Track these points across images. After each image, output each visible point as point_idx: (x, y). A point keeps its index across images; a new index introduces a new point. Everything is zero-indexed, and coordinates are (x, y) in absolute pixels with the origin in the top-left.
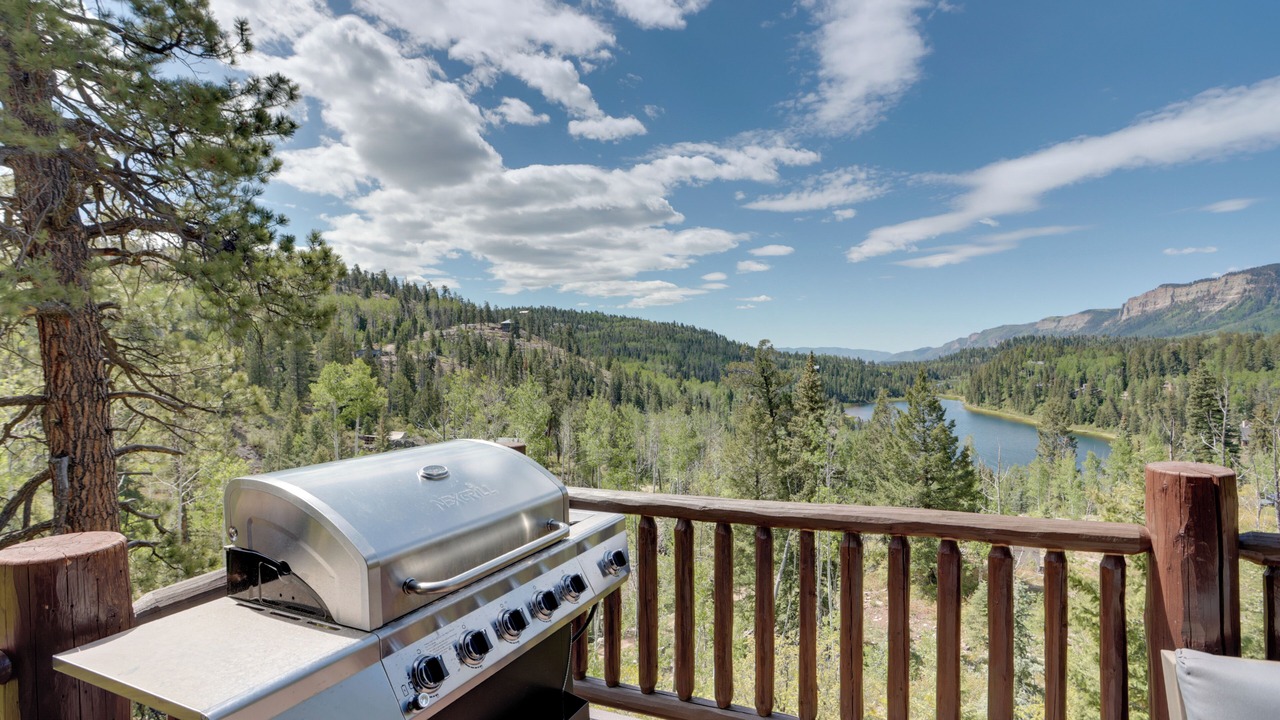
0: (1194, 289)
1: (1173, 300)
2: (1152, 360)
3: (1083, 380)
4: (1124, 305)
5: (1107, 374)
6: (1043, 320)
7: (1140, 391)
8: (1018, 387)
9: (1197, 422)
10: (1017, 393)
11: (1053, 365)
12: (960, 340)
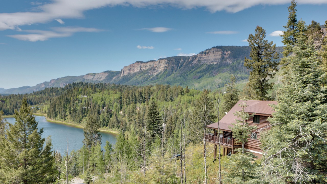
0: (148, 64)
1: (140, 69)
2: (132, 96)
3: (104, 106)
4: (122, 69)
5: (114, 102)
6: (87, 75)
7: (127, 110)
8: (74, 109)
10: (74, 112)
11: (91, 97)
12: (45, 83)
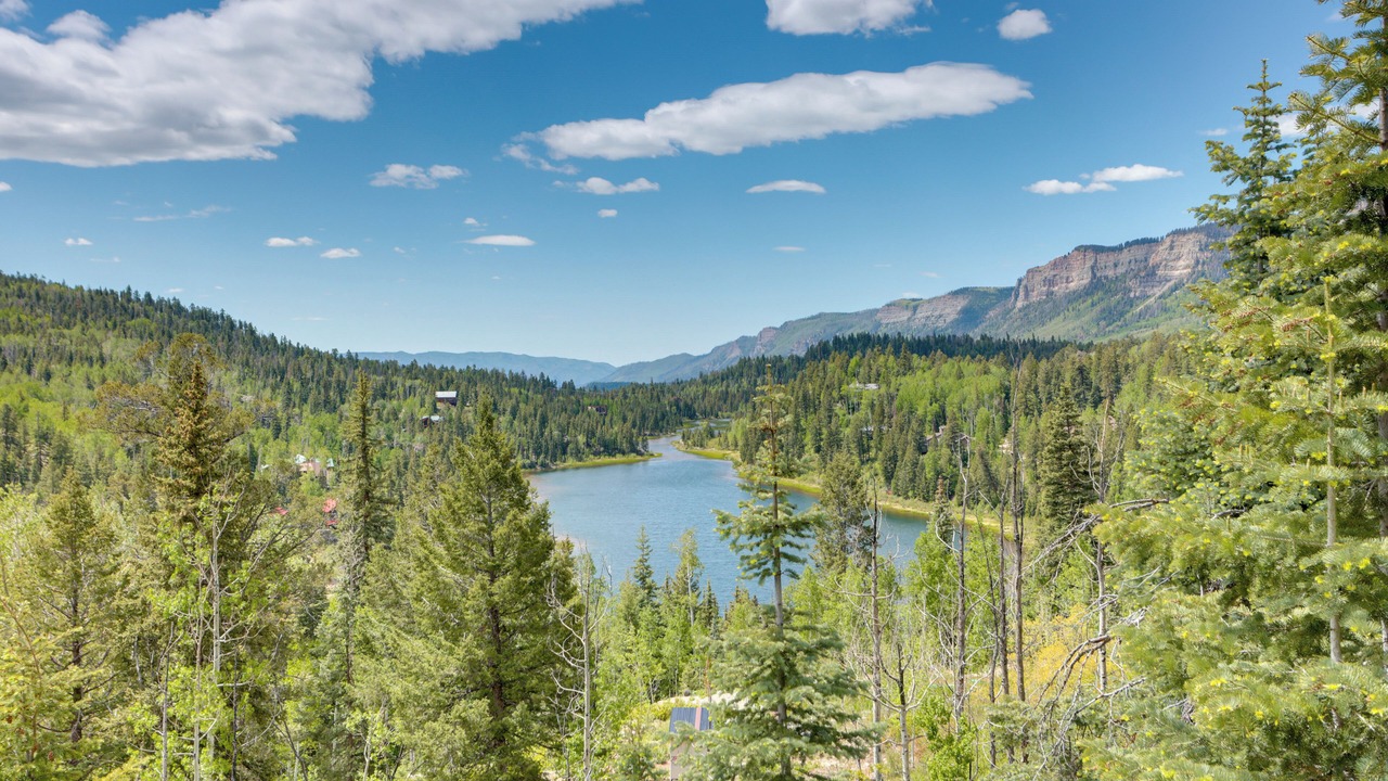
0: (1125, 256)
1: (1094, 275)
2: (1048, 382)
3: (940, 418)
4: (1020, 281)
5: (978, 407)
6: (888, 305)
7: (1027, 436)
8: (831, 434)
9: (1055, 495)
10: (830, 445)
11: (892, 390)
12: (743, 341)
